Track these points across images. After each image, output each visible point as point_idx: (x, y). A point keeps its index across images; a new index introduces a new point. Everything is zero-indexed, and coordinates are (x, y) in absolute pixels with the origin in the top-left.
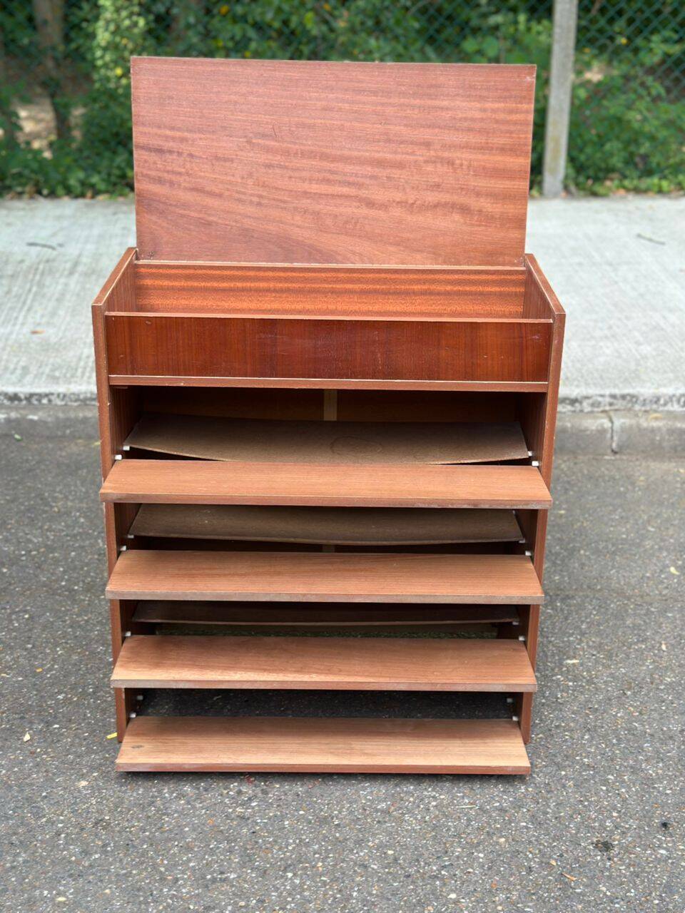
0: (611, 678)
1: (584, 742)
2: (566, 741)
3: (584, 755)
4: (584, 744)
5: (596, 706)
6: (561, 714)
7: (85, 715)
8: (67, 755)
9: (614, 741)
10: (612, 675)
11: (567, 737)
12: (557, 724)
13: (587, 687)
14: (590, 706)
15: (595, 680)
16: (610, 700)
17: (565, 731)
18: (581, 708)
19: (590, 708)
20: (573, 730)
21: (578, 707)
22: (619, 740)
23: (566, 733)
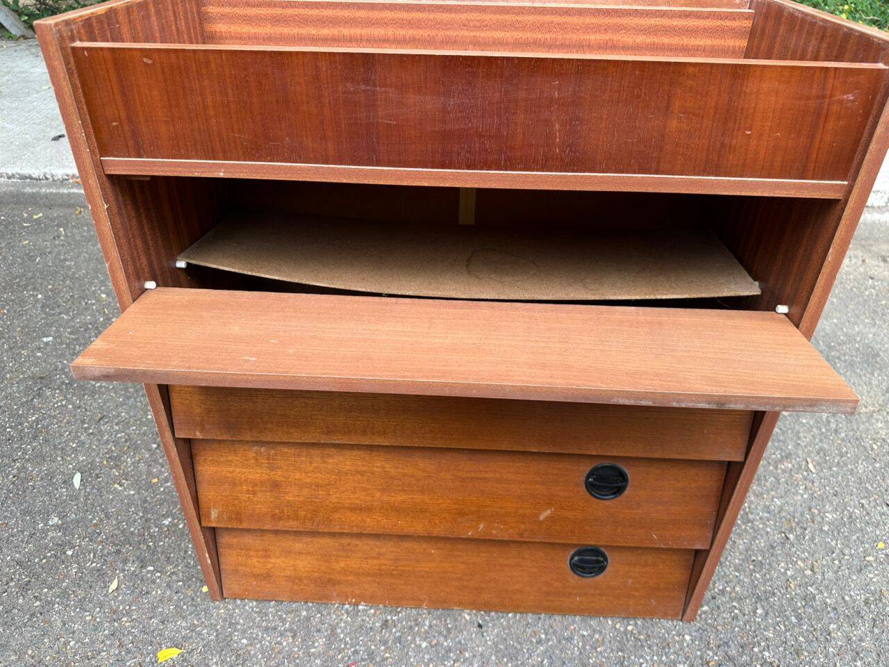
0: (768, 512)
1: (757, 619)
2: (735, 618)
3: (763, 644)
4: (759, 623)
5: (760, 558)
6: (723, 571)
7: (186, 552)
8: (151, 618)
9: (794, 619)
10: (767, 509)
11: (736, 611)
12: (721, 588)
13: (743, 527)
14: (753, 558)
15: (751, 517)
16: (772, 547)
17: (732, 600)
18: (743, 560)
19: (754, 561)
20: (741, 599)
21: (739, 559)
22: (799, 618)
23: (735, 604)
